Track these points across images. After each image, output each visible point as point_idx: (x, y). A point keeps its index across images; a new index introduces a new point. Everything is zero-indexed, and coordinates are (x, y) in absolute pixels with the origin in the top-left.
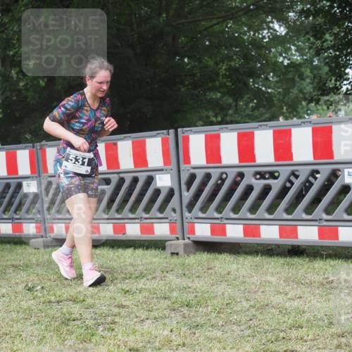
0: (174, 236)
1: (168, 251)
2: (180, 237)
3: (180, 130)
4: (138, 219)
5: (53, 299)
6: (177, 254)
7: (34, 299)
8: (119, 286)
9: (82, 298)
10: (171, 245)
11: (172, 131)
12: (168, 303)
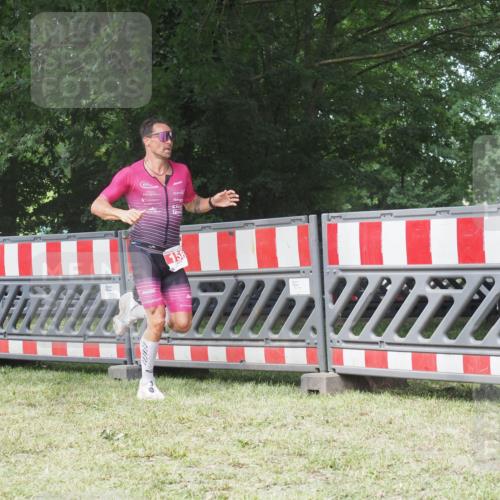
0: (313, 367)
1: (305, 387)
2: (322, 368)
3: (324, 216)
4: (262, 340)
5: (140, 451)
6: (317, 392)
7: (113, 451)
8: (234, 435)
9: (182, 453)
10: (309, 379)
11: (313, 217)
12: (303, 461)
